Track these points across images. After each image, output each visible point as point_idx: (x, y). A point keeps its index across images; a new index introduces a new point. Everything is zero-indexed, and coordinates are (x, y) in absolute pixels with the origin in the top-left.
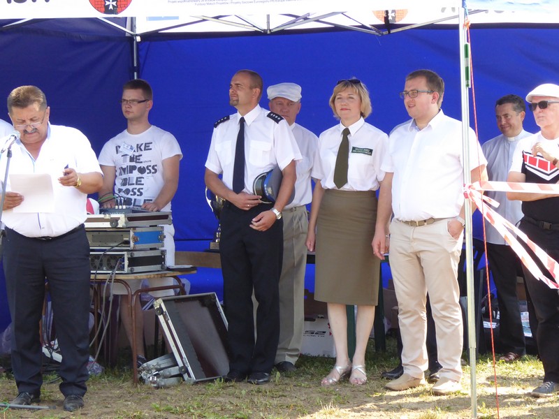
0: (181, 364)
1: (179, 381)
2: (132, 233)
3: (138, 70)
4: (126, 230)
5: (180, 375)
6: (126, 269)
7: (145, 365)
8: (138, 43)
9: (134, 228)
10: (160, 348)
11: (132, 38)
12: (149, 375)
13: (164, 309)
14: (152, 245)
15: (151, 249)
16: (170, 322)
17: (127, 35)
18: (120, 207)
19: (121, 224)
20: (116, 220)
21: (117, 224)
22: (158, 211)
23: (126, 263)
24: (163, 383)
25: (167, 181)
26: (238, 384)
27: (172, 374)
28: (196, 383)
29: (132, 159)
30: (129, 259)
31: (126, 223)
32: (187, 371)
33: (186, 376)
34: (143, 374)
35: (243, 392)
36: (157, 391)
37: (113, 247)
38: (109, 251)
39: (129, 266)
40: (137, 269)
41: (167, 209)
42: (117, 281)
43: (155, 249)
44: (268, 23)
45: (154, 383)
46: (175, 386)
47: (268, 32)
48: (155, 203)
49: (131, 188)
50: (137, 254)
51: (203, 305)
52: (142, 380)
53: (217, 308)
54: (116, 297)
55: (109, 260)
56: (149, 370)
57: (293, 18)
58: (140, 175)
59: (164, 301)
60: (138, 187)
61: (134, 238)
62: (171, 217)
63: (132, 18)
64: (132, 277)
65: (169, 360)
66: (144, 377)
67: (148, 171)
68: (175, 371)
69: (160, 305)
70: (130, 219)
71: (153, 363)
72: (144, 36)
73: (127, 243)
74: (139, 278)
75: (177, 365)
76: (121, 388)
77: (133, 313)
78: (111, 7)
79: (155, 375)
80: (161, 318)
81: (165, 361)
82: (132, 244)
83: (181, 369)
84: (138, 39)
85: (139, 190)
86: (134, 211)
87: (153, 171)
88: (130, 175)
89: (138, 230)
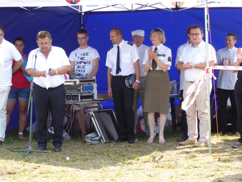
0: (100, 136)
1: (99, 142)
2: (81, 87)
3: (83, 25)
4: (79, 86)
5: (100, 140)
6: (80, 100)
7: (86, 136)
8: (83, 15)
9: (82, 85)
10: (92, 130)
11: (81, 14)
12: (88, 140)
13: (94, 115)
14: (89, 91)
15: (89, 93)
16: (96, 120)
17: (79, 12)
18: (77, 77)
19: (78, 83)
20: (75, 82)
21: (76, 83)
22: (91, 78)
23: (79, 98)
24: (93, 143)
25: (94, 67)
26: (121, 143)
27: (97, 139)
28: (106, 143)
29: (81, 59)
30: (80, 96)
31: (79, 83)
32: (102, 138)
33: (102, 140)
34: (86, 139)
35: (123, 146)
36: (91, 146)
37: (74, 92)
38: (73, 93)
39: (80, 99)
40: (83, 100)
41: (94, 78)
42: (76, 104)
43: (90, 93)
44: (132, 7)
45: (90, 143)
46: (98, 144)
47: (132, 11)
48: (90, 75)
49: (81, 69)
50: (83, 95)
51: (108, 114)
52: (85, 142)
53: (113, 115)
54: (76, 111)
55: (73, 97)
56: (88, 138)
57: (142, 6)
58: (84, 65)
59: (93, 112)
60: (83, 69)
61: (82, 89)
62: (96, 80)
63: (81, 6)
64: (82, 103)
65: (95, 134)
66: (87, 141)
67: (87, 63)
68: (97, 138)
69: (92, 114)
70: (81, 81)
71: (89, 135)
72: (85, 13)
73: (80, 90)
74: (84, 103)
75: (98, 136)
76: (78, 144)
77: (82, 116)
78: (73, 2)
79: (90, 140)
80: (92, 118)
81: (94, 134)
82: (81, 91)
83: (100, 137)
84: (83, 14)
85: (84, 70)
86: (82, 78)
87: (89, 63)
88: (80, 65)
89: (84, 86)
